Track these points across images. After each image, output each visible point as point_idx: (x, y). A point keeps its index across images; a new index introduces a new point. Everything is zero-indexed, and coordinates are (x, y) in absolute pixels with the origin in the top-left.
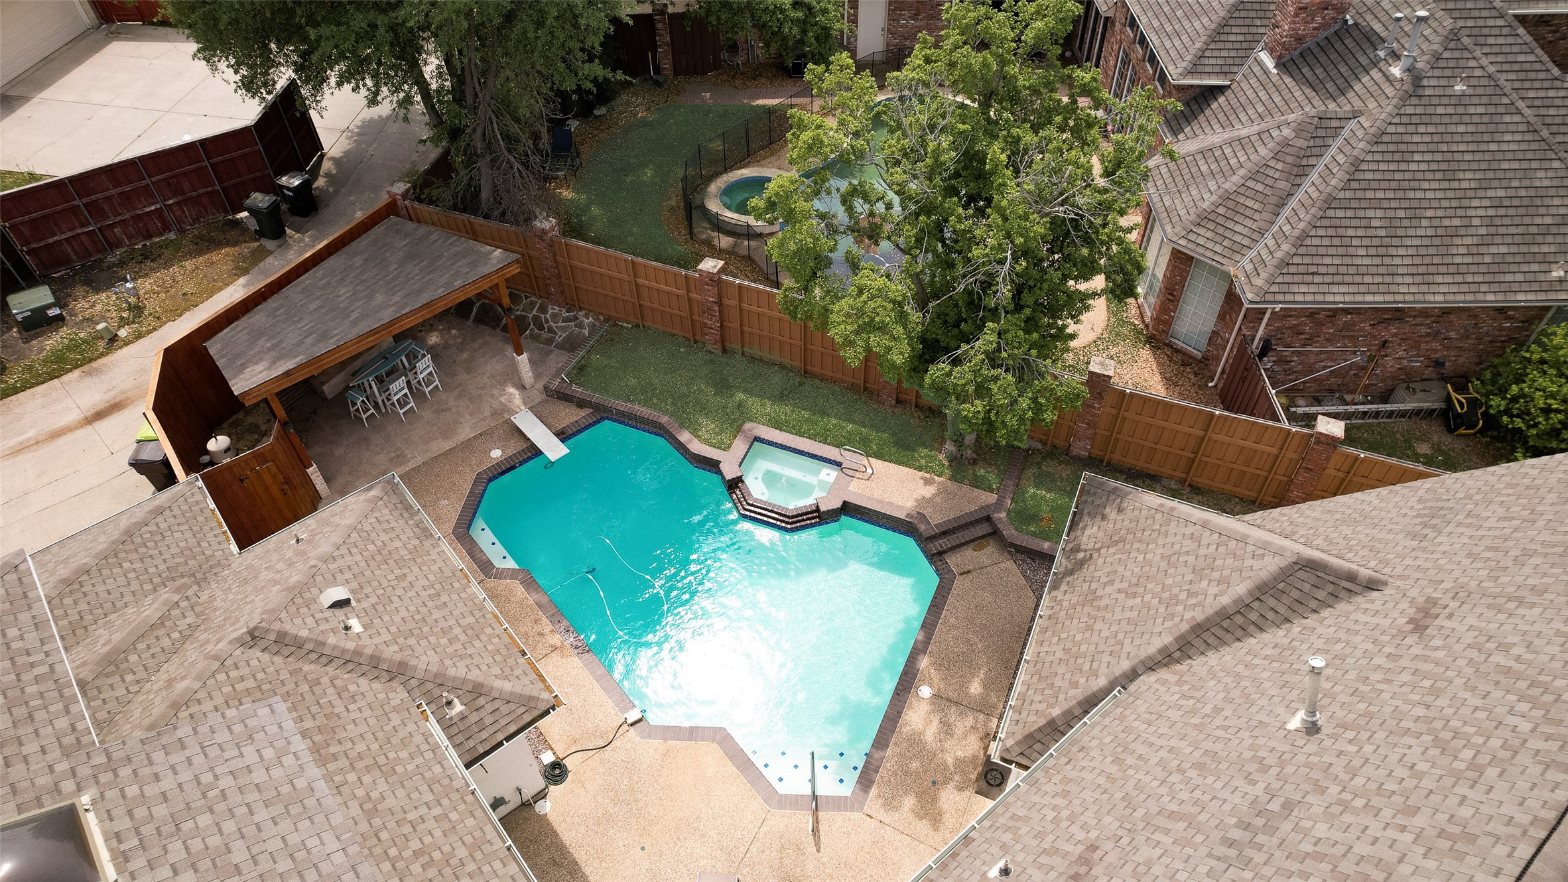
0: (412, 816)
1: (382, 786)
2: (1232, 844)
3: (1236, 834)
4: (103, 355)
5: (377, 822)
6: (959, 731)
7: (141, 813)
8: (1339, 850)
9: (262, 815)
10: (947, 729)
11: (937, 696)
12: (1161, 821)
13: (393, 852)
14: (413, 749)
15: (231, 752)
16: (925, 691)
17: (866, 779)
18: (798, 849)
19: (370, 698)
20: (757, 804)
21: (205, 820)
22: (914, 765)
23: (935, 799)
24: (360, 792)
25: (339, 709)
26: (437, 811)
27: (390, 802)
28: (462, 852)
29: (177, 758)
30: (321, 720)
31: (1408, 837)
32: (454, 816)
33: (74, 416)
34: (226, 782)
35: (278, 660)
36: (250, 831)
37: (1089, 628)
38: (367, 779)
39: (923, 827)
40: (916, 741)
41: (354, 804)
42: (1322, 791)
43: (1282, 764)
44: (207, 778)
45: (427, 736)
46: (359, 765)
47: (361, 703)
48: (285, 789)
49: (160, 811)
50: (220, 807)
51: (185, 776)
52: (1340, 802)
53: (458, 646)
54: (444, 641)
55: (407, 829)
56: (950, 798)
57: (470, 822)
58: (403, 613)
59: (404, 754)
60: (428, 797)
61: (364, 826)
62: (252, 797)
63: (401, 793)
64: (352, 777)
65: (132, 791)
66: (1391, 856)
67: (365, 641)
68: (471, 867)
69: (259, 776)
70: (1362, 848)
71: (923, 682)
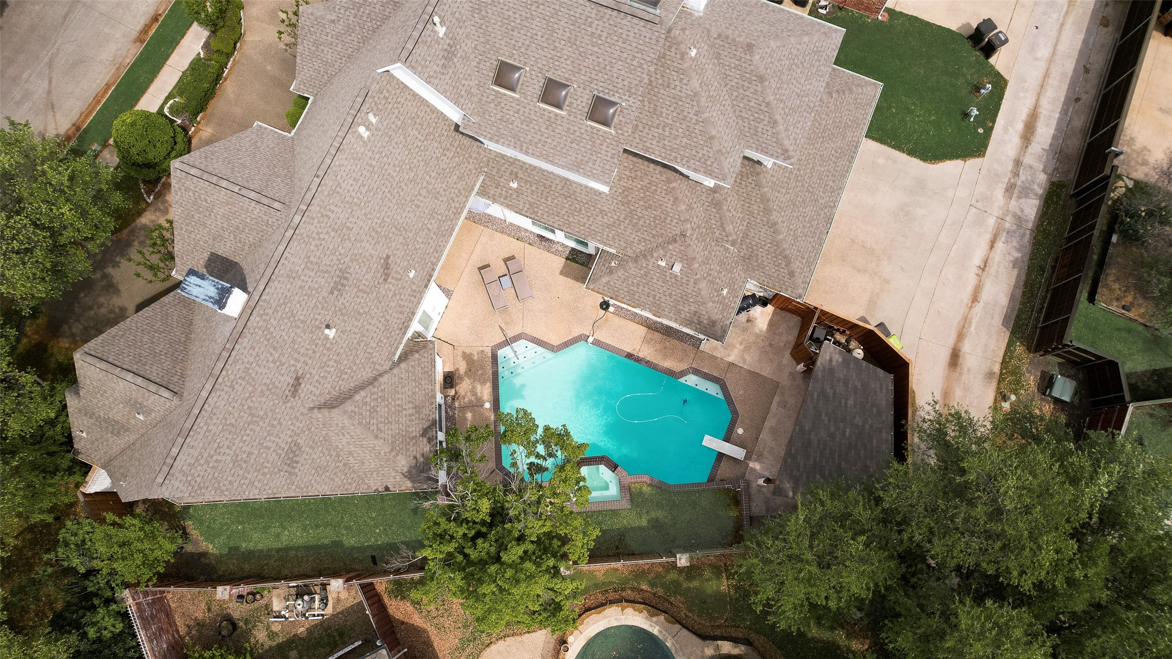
0: (591, 219)
1: (605, 221)
2: (346, 278)
3: (345, 282)
4: (998, 388)
5: (598, 210)
6: (469, 394)
7: (601, 138)
8: (318, 274)
9: (580, 157)
10: (473, 392)
11: (482, 406)
12: (368, 290)
13: (586, 206)
14: (610, 239)
15: (601, 165)
16: (487, 405)
17: (495, 357)
18: (507, 323)
19: (635, 245)
20: (528, 331)
21: (589, 147)
22: (480, 372)
23: (468, 364)
24: (609, 215)
25: (639, 234)
26: (587, 226)
27: (600, 218)
28: (571, 219)
29: (609, 154)
30: (639, 226)
31: (302, 278)
32: (582, 228)
33: (966, 347)
34: (594, 158)
35: (670, 235)
36: (579, 152)
37: (414, 394)
38: (612, 220)
39: (468, 351)
40: (483, 383)
41: (608, 210)
42: (323, 298)
43: (335, 312)
44: (599, 155)
45: (611, 246)
46: (617, 222)
47: (636, 241)
48: (583, 167)
49: (598, 141)
50: (589, 152)
51: (603, 152)
52: (318, 293)
53: (630, 283)
54: (635, 281)
55: (589, 214)
56: (462, 367)
57: (577, 230)
58: (655, 281)
59: (610, 235)
60: (592, 228)
61: (599, 206)
62: (586, 159)
63: (600, 223)
64: (615, 217)
65: (608, 141)
66: (306, 271)
67: (653, 260)
68: (566, 217)
69: (590, 164)
70: (313, 274)
71: (490, 409)
